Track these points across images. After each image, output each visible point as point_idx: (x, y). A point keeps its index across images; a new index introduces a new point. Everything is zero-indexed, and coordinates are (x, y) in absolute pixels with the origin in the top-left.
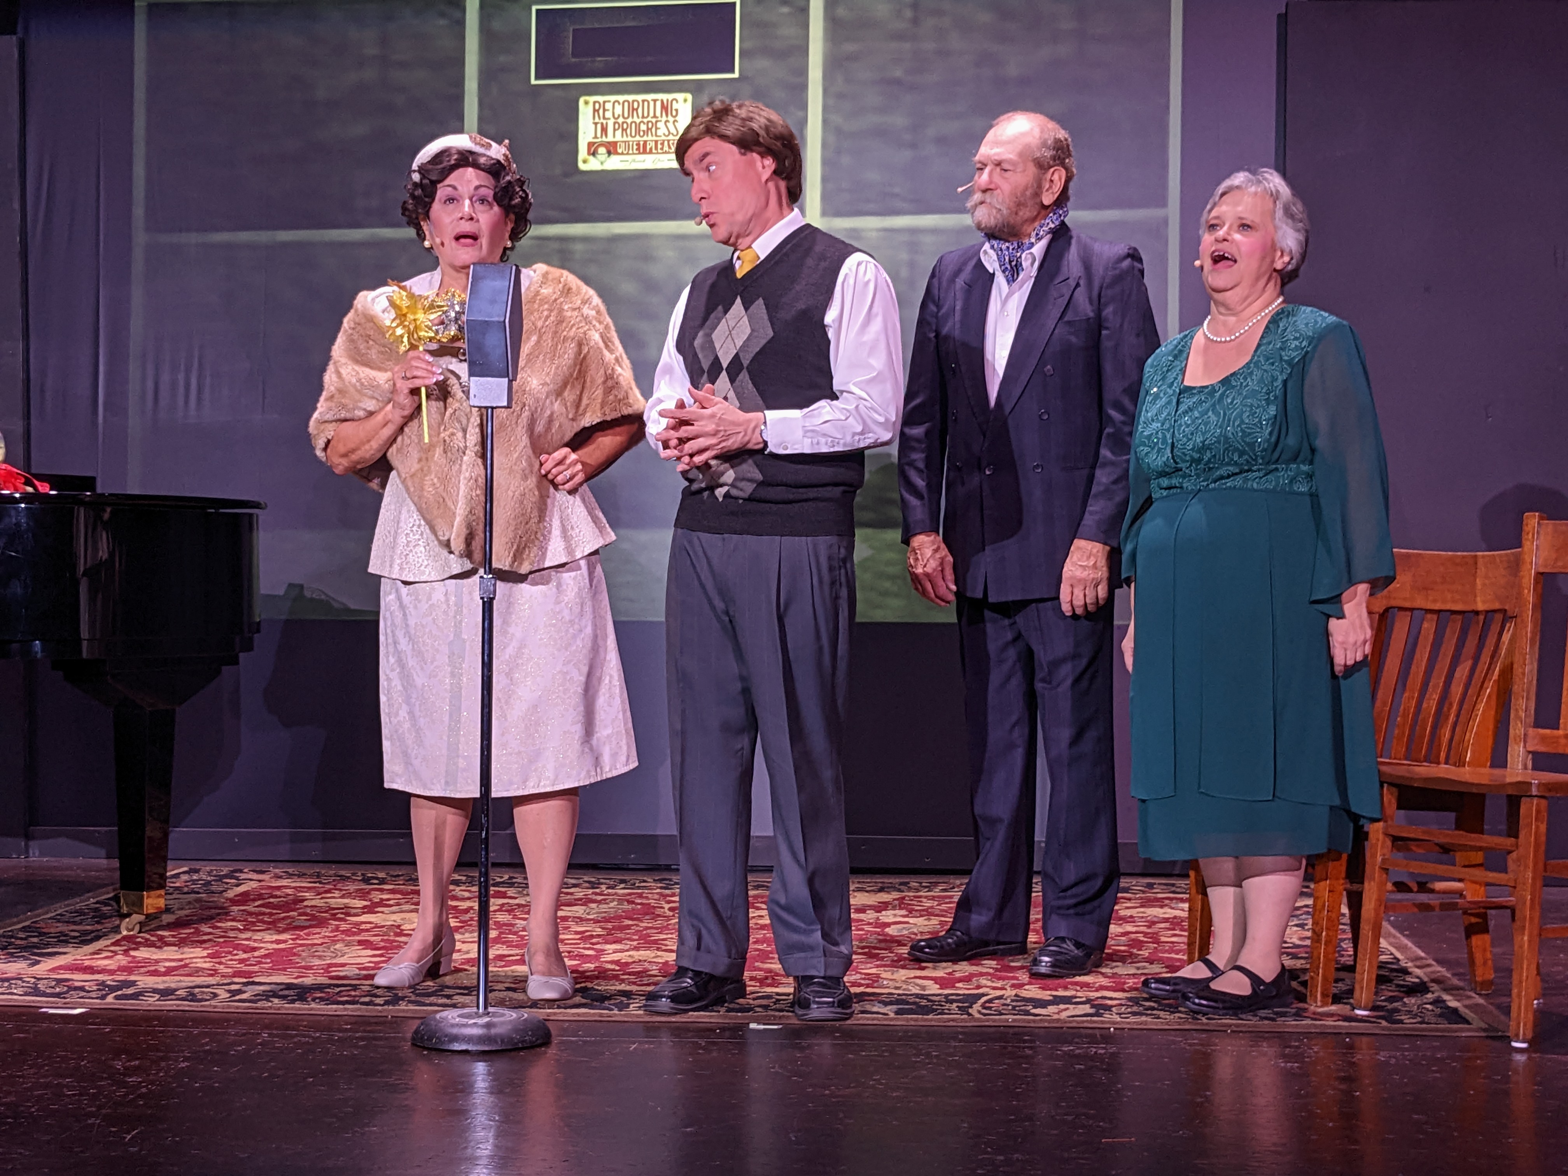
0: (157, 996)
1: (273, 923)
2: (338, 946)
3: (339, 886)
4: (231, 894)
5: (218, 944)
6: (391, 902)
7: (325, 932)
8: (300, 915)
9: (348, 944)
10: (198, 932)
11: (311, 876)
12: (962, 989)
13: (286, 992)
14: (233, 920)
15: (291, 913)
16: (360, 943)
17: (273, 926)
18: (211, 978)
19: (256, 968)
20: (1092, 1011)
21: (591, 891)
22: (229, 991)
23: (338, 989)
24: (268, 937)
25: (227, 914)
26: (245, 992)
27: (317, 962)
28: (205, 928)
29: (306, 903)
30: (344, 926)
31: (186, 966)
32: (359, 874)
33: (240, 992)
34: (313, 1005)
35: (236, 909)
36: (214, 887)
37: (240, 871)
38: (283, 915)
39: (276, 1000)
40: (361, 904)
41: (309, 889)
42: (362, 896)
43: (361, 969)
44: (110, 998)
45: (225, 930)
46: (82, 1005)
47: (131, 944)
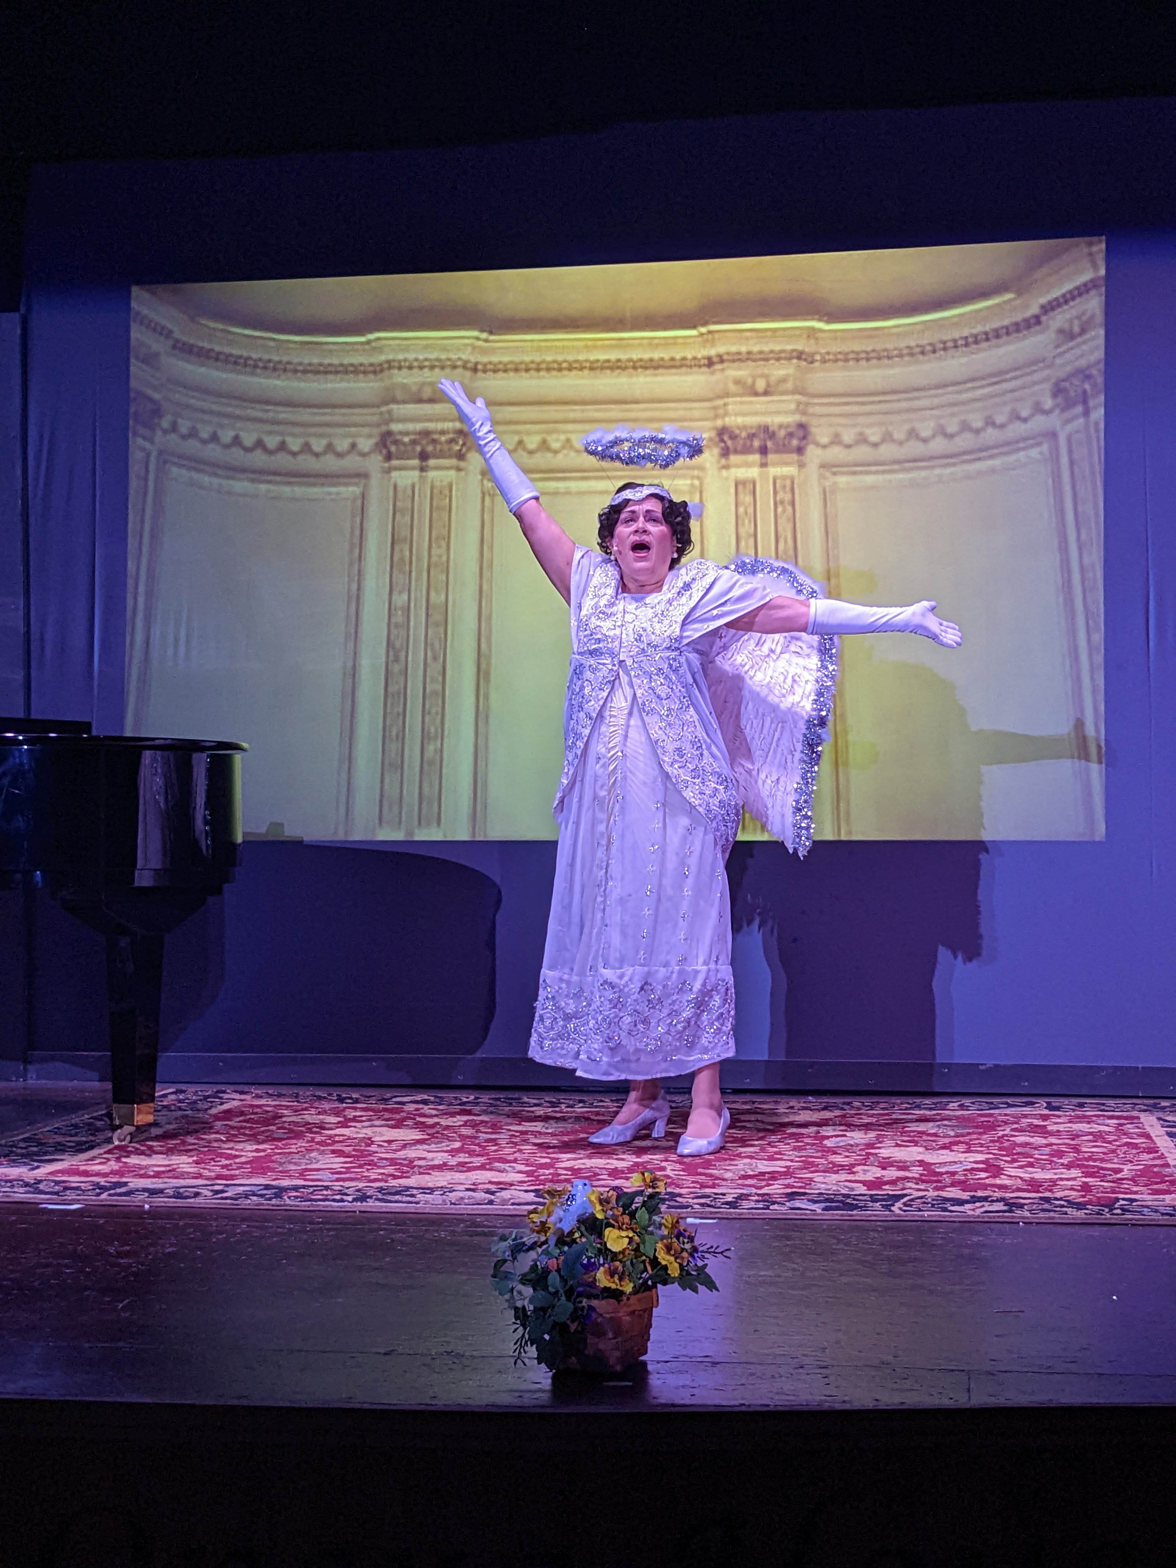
0: (147, 1195)
1: (254, 1134)
2: (313, 1155)
3: (316, 1104)
4: (215, 1111)
5: (205, 1152)
6: (364, 1119)
7: (302, 1143)
8: (279, 1128)
9: (323, 1153)
10: (182, 1143)
11: (291, 1096)
12: (888, 1190)
13: (265, 1192)
14: (216, 1133)
15: (271, 1128)
16: (333, 1152)
17: (254, 1138)
18: (195, 1180)
19: (237, 1172)
20: (1005, 1208)
21: (550, 1110)
22: (212, 1191)
23: (312, 1189)
24: (250, 1147)
25: (211, 1127)
26: (227, 1191)
27: (293, 1167)
28: (190, 1140)
29: (284, 1119)
30: (318, 1138)
31: (174, 1170)
32: (335, 1094)
33: (223, 1191)
34: (288, 1202)
35: (219, 1124)
36: (200, 1105)
37: (224, 1092)
38: (263, 1129)
39: (255, 1198)
40: (333, 1119)
41: (287, 1107)
42: (337, 1113)
43: (332, 1173)
44: (105, 1195)
45: (210, 1141)
46: (78, 1202)
47: (123, 1152)
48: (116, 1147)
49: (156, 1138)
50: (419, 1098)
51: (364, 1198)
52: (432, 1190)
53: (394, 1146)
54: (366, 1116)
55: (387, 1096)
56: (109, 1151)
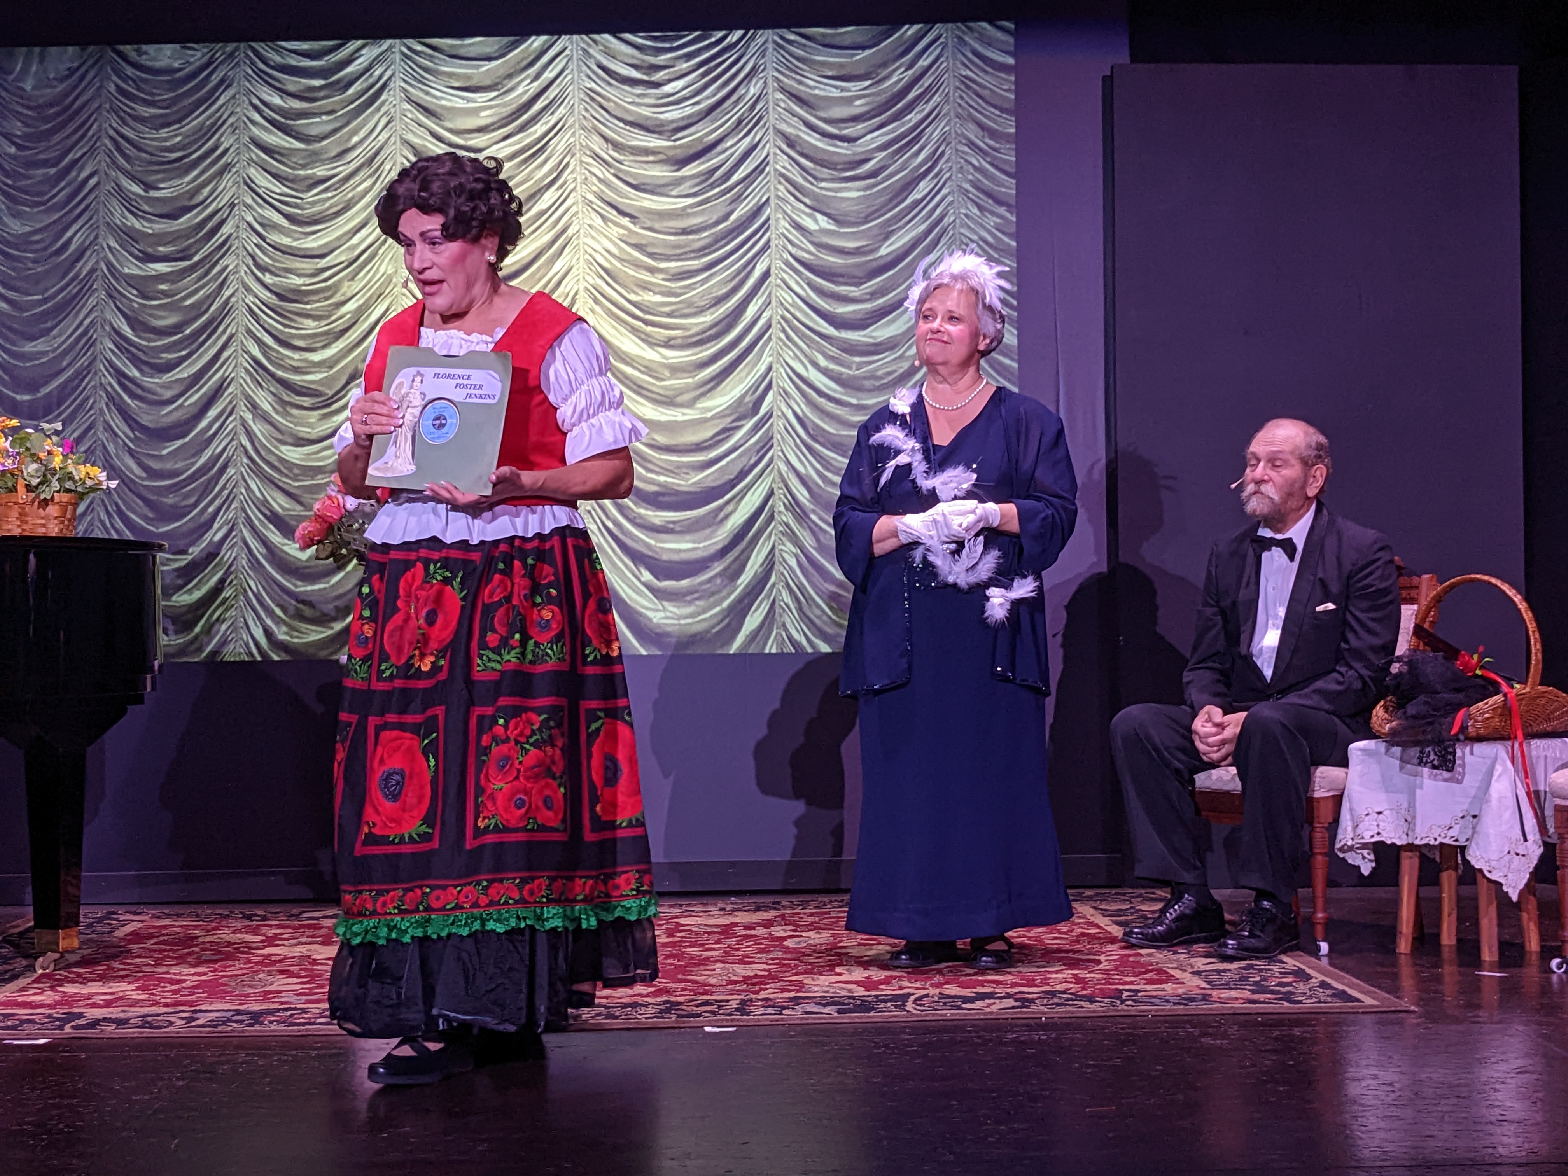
0: (114, 1026)
1: (181, 957)
2: (261, 976)
3: (224, 923)
4: (120, 933)
5: (139, 979)
6: (286, 936)
7: (239, 965)
8: (203, 950)
9: (270, 974)
10: (111, 969)
11: (189, 915)
12: (887, 990)
13: (240, 1018)
14: (140, 956)
15: (194, 950)
16: (282, 972)
17: (182, 960)
18: (153, 1008)
19: (193, 998)
20: (1018, 1004)
22: (182, 1018)
23: (289, 1013)
24: (186, 970)
25: (129, 951)
26: (197, 1019)
27: (250, 990)
28: (116, 965)
29: (201, 940)
31: (121, 998)
32: (237, 912)
33: (193, 1018)
34: (273, 1027)
35: (134, 947)
36: (101, 928)
37: (115, 913)
38: (186, 951)
39: (235, 1025)
40: (257, 939)
41: (196, 927)
42: (255, 931)
43: (298, 995)
44: (68, 1029)
45: (138, 966)
46: (44, 1036)
47: (52, 981)
48: (42, 975)
49: (77, 964)
54: (287, 933)
55: (295, 911)
56: (36, 981)
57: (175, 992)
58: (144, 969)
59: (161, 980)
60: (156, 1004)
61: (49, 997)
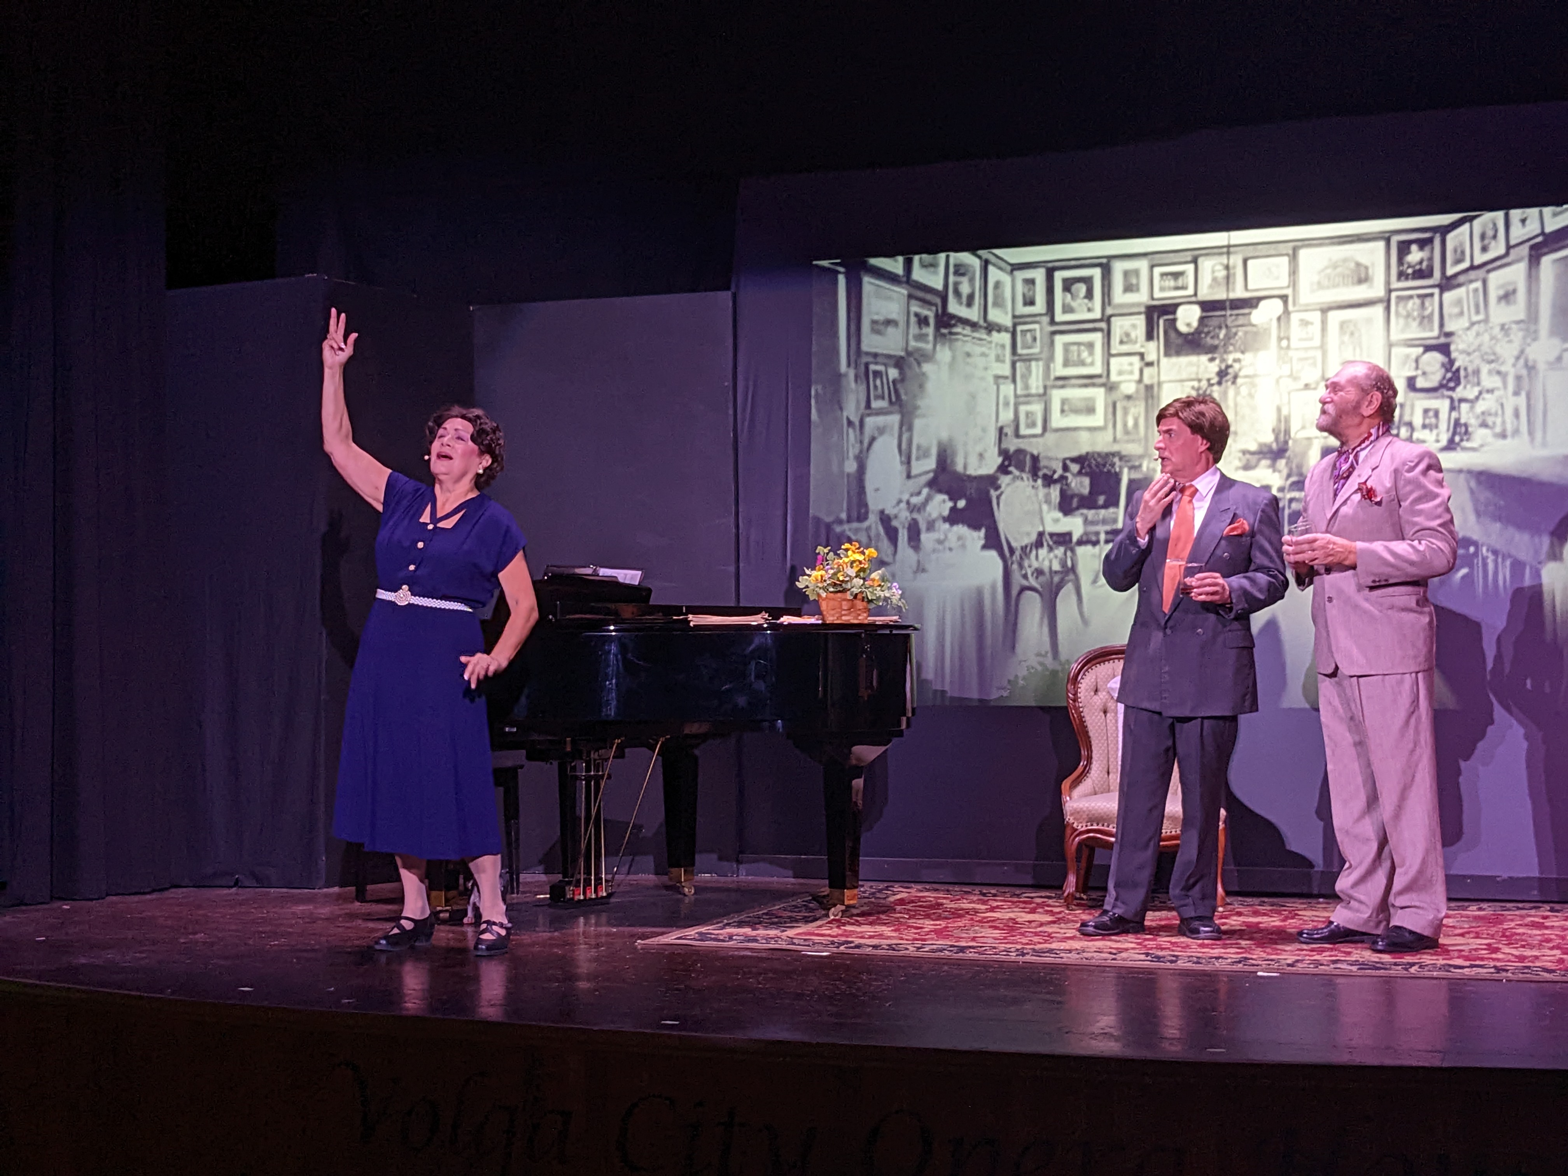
0: (871, 949)
2: (976, 928)
3: (965, 897)
4: (892, 899)
5: (895, 925)
7: (965, 921)
8: (944, 911)
9: (983, 927)
10: (878, 918)
11: (943, 891)
13: (952, 949)
14: (899, 913)
15: (938, 911)
16: (990, 927)
17: (928, 916)
18: (898, 941)
19: (927, 937)
20: (1495, 971)
22: (915, 947)
23: (984, 948)
24: (927, 922)
25: (894, 910)
26: (925, 948)
27: (965, 935)
28: (883, 917)
29: (945, 906)
31: (880, 935)
32: (977, 891)
33: (921, 948)
34: (970, 955)
35: (898, 908)
36: (878, 895)
37: (893, 887)
38: (932, 911)
39: (946, 952)
40: (984, 907)
41: (945, 898)
42: (984, 903)
43: (995, 939)
44: (842, 948)
45: (898, 918)
46: (826, 951)
47: (839, 923)
48: (833, 920)
49: (858, 915)
50: (1043, 894)
51: (1023, 954)
52: (1070, 951)
53: (1033, 925)
54: (1006, 905)
55: (1018, 892)
56: (829, 922)
57: (916, 933)
58: (901, 920)
59: (909, 927)
60: (902, 939)
61: (835, 931)
